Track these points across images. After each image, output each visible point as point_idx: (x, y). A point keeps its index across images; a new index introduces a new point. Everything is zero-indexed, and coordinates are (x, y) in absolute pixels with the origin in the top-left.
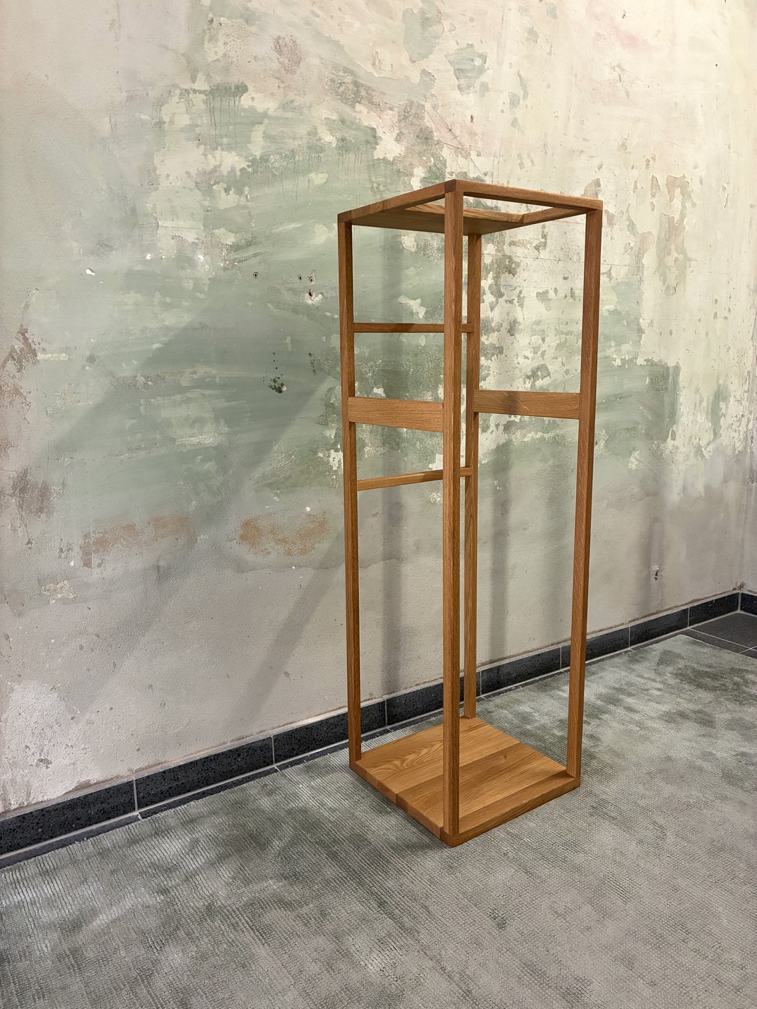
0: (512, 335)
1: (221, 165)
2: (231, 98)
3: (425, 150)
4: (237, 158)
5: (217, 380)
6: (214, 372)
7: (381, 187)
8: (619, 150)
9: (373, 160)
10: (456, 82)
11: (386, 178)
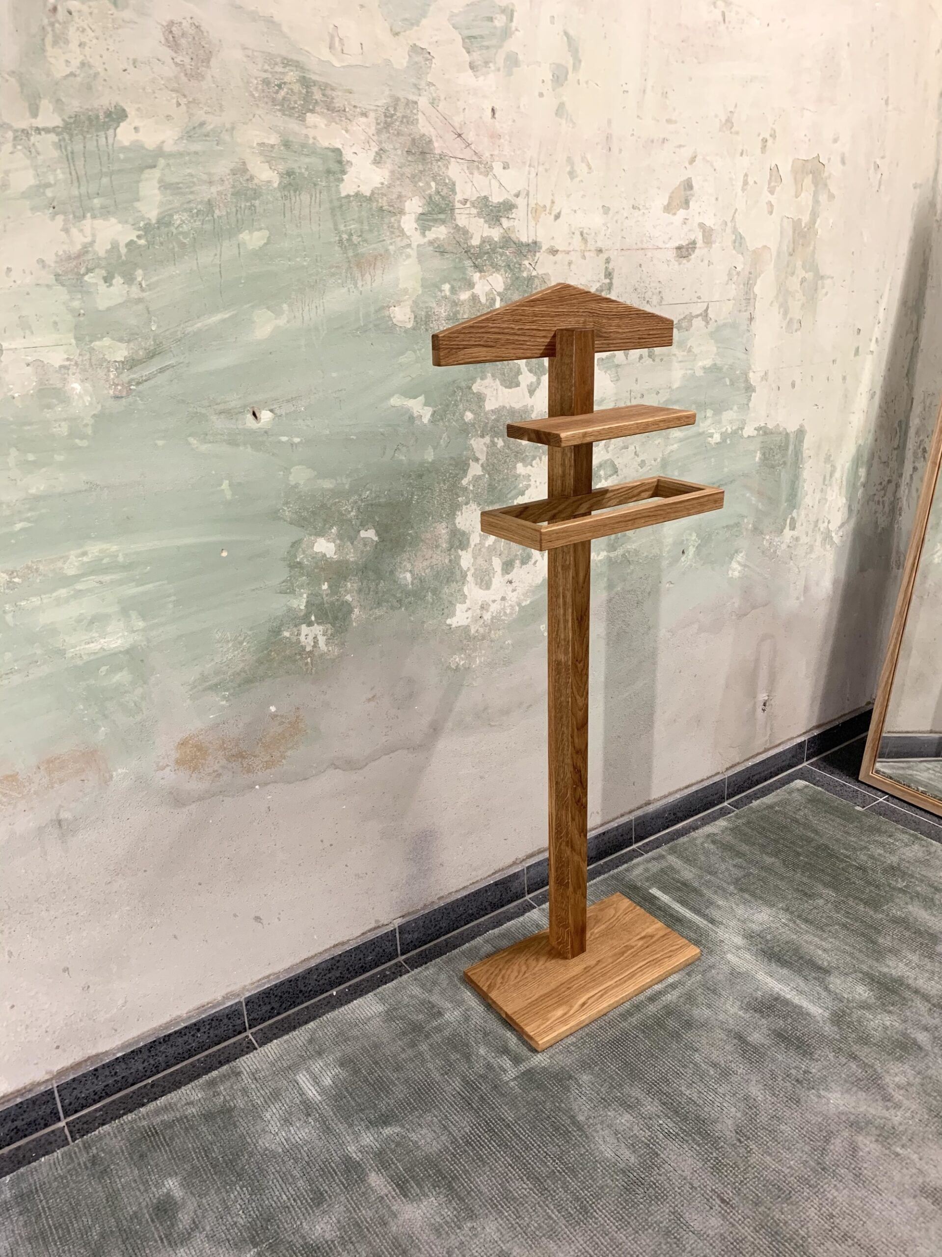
1: (94, 242)
2: (102, 134)
3: (421, 172)
4: (120, 226)
5: (121, 559)
6: (115, 548)
7: (355, 239)
8: (720, 130)
9: (340, 199)
10: (467, 58)
11: (362, 223)
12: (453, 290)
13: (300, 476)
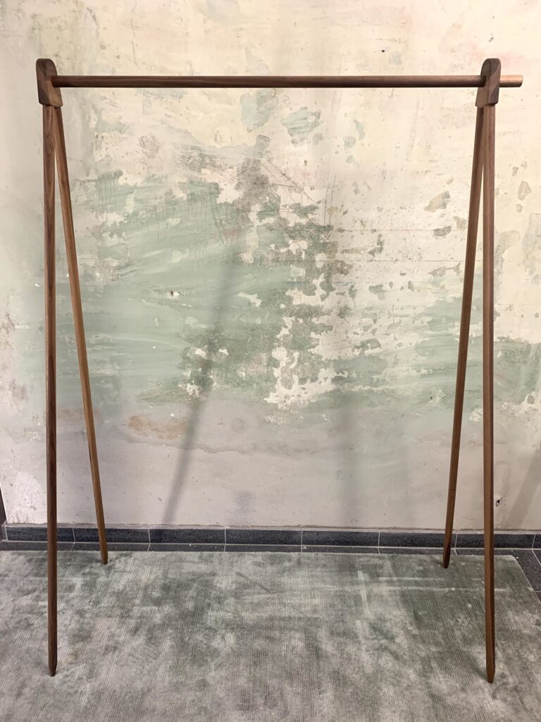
0: (342, 318)
1: (106, 222)
2: (112, 181)
3: (261, 192)
4: (117, 216)
5: (111, 341)
6: (109, 337)
9: (216, 205)
10: (291, 138)
11: (227, 215)
12: (277, 247)
13: (191, 321)
